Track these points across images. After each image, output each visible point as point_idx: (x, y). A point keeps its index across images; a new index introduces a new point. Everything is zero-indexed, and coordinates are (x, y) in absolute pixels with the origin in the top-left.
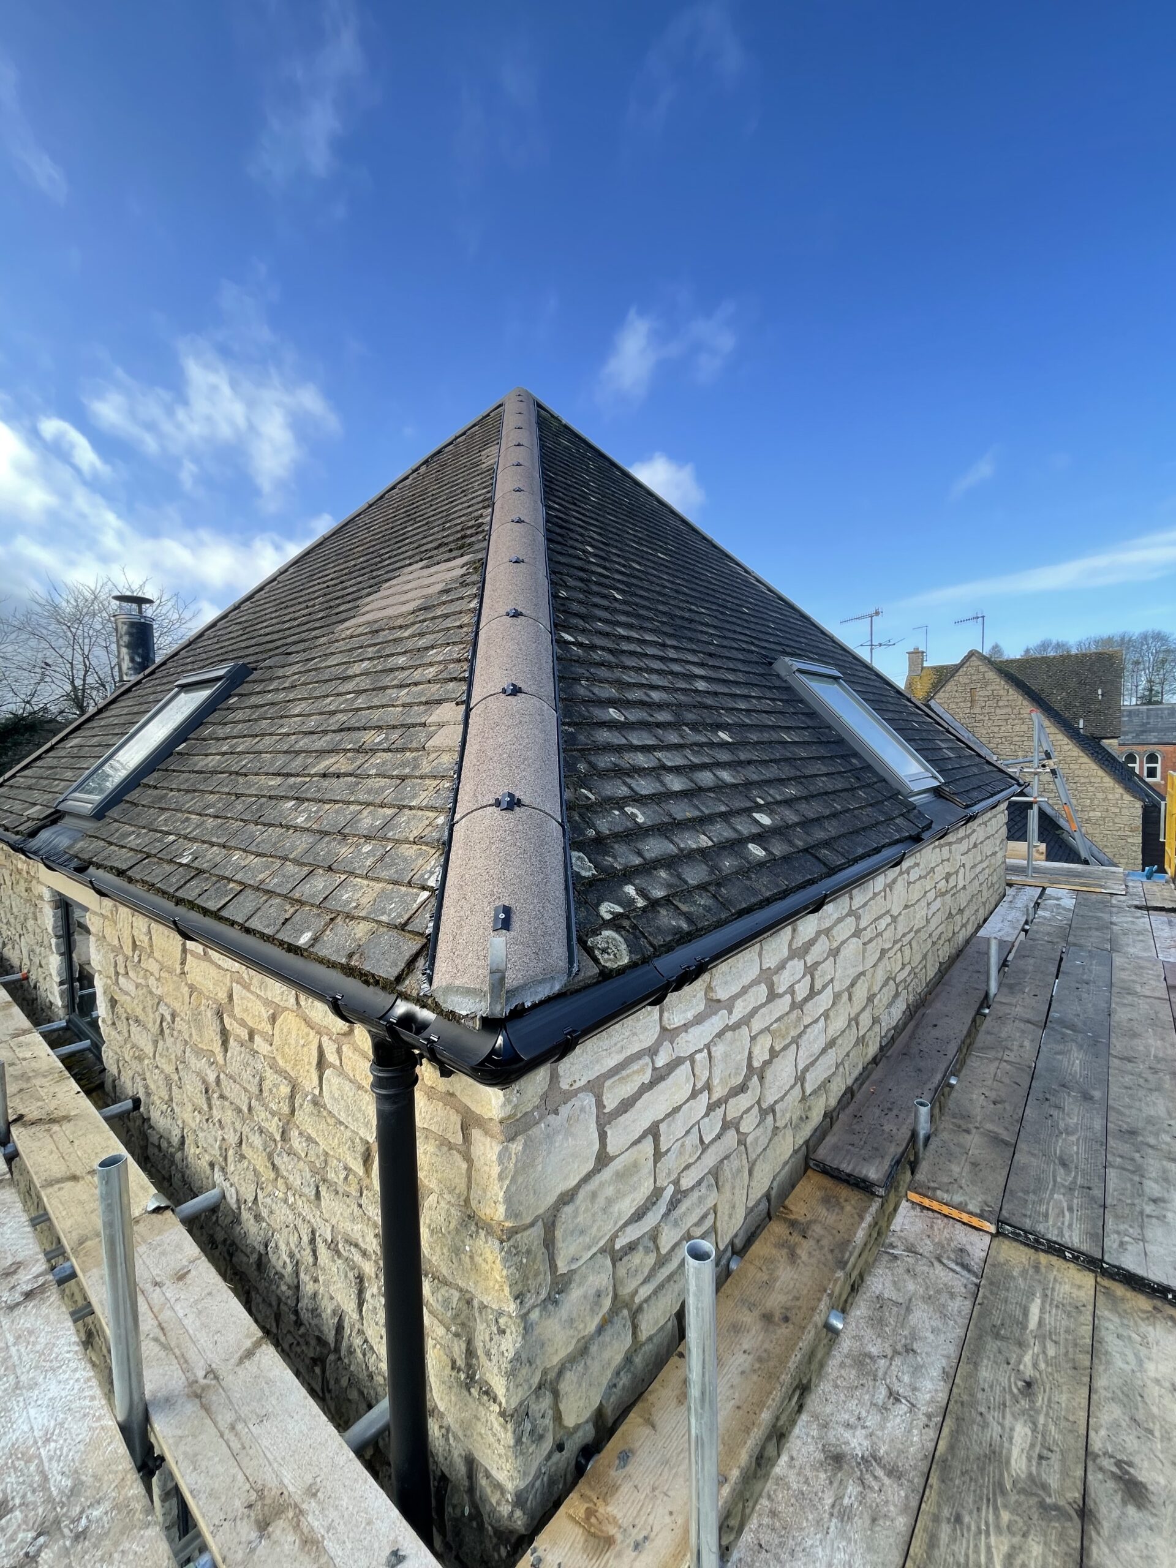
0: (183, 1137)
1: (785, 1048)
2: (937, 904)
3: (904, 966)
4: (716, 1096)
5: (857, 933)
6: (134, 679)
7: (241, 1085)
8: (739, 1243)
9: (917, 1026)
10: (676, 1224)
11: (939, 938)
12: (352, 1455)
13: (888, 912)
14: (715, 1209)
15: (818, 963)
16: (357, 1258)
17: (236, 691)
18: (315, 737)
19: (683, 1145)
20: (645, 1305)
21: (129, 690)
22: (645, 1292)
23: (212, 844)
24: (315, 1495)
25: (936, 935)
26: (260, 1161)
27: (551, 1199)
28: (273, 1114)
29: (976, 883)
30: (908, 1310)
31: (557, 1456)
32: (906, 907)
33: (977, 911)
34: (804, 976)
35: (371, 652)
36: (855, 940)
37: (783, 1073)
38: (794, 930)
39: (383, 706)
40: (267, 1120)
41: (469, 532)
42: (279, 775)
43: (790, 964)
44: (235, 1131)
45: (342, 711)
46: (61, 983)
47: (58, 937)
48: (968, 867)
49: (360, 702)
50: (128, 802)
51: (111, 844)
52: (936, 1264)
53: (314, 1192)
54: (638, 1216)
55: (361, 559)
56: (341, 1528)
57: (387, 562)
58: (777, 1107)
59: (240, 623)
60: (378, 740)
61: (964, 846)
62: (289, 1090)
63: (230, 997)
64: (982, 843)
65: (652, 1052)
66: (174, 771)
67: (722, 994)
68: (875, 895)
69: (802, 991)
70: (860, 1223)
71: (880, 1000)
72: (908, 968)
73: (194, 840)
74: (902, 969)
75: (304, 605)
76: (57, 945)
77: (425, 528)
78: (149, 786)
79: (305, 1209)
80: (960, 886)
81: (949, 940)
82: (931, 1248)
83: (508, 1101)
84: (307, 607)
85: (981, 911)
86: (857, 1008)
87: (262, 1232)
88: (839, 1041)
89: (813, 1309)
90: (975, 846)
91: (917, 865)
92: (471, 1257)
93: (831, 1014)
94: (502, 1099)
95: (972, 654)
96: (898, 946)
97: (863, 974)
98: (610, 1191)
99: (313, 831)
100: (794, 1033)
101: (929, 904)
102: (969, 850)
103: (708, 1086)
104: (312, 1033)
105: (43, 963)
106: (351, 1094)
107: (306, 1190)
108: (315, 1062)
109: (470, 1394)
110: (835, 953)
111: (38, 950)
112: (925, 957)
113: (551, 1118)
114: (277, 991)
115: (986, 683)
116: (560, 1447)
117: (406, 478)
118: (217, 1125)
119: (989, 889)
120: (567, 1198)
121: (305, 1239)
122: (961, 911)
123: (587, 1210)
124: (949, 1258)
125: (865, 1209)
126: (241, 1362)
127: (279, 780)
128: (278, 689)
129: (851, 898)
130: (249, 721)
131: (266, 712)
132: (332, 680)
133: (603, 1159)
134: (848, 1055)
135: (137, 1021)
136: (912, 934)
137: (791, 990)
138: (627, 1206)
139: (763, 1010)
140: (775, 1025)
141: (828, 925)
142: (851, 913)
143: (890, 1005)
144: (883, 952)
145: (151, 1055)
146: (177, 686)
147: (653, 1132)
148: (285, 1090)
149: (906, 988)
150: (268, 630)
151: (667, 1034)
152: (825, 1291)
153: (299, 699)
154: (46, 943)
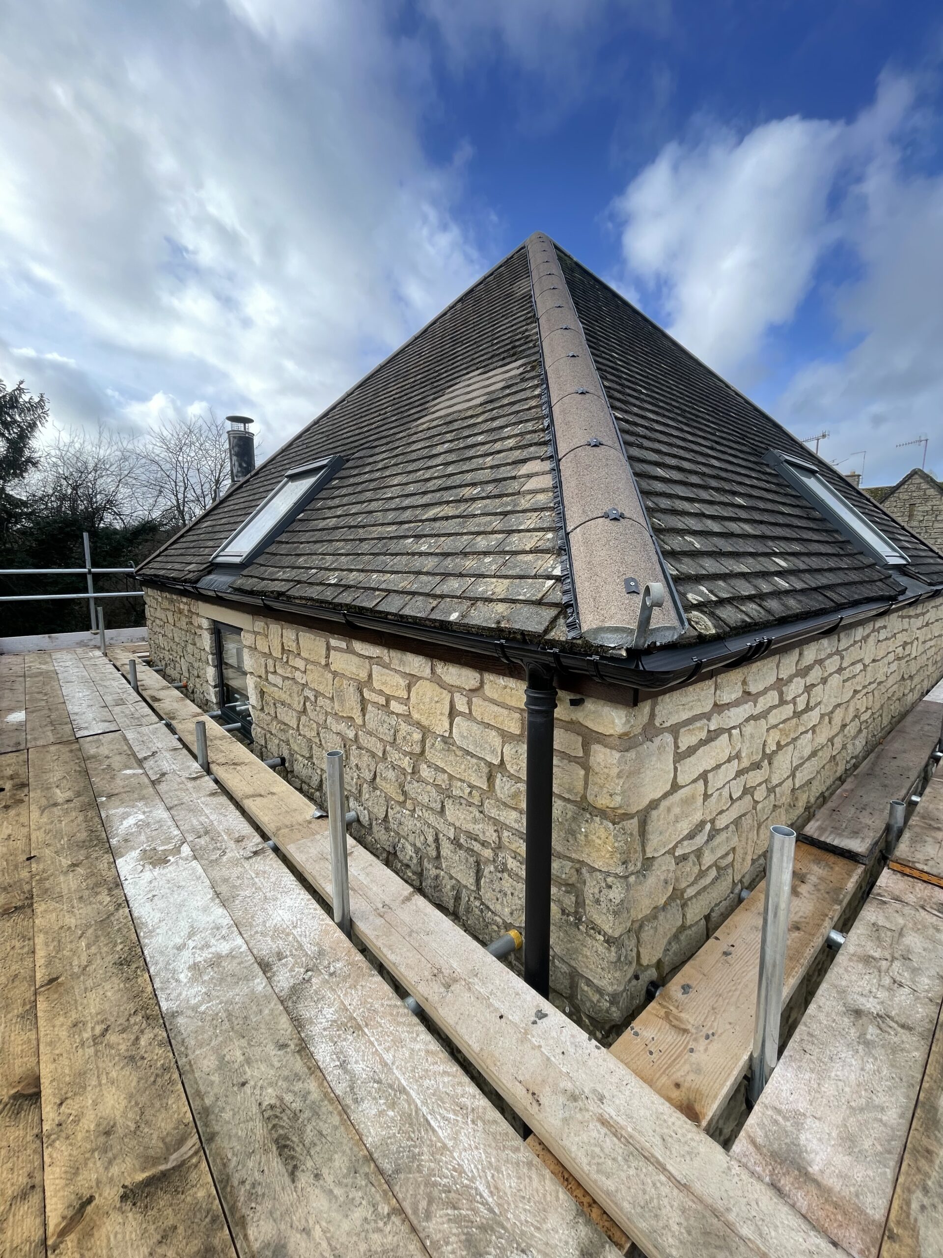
0: (321, 781)
1: (787, 744)
2: (894, 666)
3: (867, 709)
4: (743, 765)
5: (840, 670)
6: (242, 480)
7: (377, 737)
8: (746, 881)
9: (878, 757)
10: (713, 851)
11: (893, 695)
12: (494, 959)
13: (861, 660)
14: (734, 849)
15: (813, 685)
16: (477, 847)
17: (337, 476)
18: (417, 497)
19: (720, 795)
20: (689, 903)
21: (240, 487)
22: (690, 892)
23: (351, 570)
24: (476, 975)
25: (891, 691)
26: (392, 790)
27: (646, 802)
28: (406, 754)
29: (925, 657)
30: (901, 935)
31: (634, 982)
32: (874, 661)
33: (923, 681)
34: (803, 693)
35: (449, 437)
36: (837, 675)
37: (784, 763)
38: (800, 654)
39: (472, 470)
40: (400, 759)
41: (517, 343)
42: (393, 524)
43: (795, 680)
44: (370, 771)
45: (435, 478)
46: (215, 687)
47: (212, 654)
48: (920, 641)
49: (450, 469)
50: (268, 553)
51: (263, 579)
52: (921, 910)
53: (440, 806)
54: (691, 836)
55: (419, 377)
56: (498, 994)
57: (445, 375)
58: (777, 789)
59: (323, 433)
60: (475, 492)
61: (919, 622)
62: (420, 736)
63: (370, 676)
64: (932, 623)
65: (707, 716)
66: (299, 531)
67: (753, 689)
68: (855, 642)
69: (801, 707)
70: (849, 879)
71: (849, 732)
72: (869, 712)
73: (335, 569)
74: (865, 712)
75: (377, 414)
76: (213, 659)
77: (475, 346)
78: (282, 542)
79: (432, 819)
80: (913, 656)
81: (899, 700)
82: (915, 900)
83: (628, 721)
84: (380, 415)
85: (926, 682)
86: (833, 733)
87: (391, 839)
88: (820, 754)
89: (819, 925)
90: (927, 624)
91: (885, 627)
92: (586, 836)
93: (817, 729)
94: (624, 719)
95: (914, 473)
96: (865, 691)
97: (839, 705)
98: (677, 810)
99: (437, 554)
100: (793, 735)
101: (889, 664)
102: (923, 627)
103: (738, 756)
104: (445, 692)
105: (200, 674)
106: (478, 732)
107: (433, 805)
108: (447, 713)
109: (579, 929)
110: (824, 681)
111: (196, 665)
112: (882, 706)
113: (649, 743)
114: (416, 664)
115: (927, 499)
116: (637, 977)
117: (445, 314)
118: (354, 769)
119: (933, 665)
120: (654, 805)
121: (430, 839)
122: (911, 677)
123: (664, 818)
124: (932, 908)
125: (852, 871)
126: (403, 902)
127: (394, 527)
128: (373, 471)
129: (839, 641)
130: (354, 493)
131: (367, 486)
132: (419, 459)
133: (675, 787)
134: (823, 767)
135: (283, 704)
136: (874, 686)
137: (794, 701)
138: (685, 827)
139: (774, 711)
140: (781, 726)
141: (823, 657)
142: (838, 652)
143: (855, 737)
144: (856, 692)
145: (295, 727)
146: (287, 477)
147: (704, 776)
148: (417, 736)
149: (867, 728)
150: (349, 434)
151: (718, 708)
152: (827, 915)
153: (394, 475)
154: (204, 658)
